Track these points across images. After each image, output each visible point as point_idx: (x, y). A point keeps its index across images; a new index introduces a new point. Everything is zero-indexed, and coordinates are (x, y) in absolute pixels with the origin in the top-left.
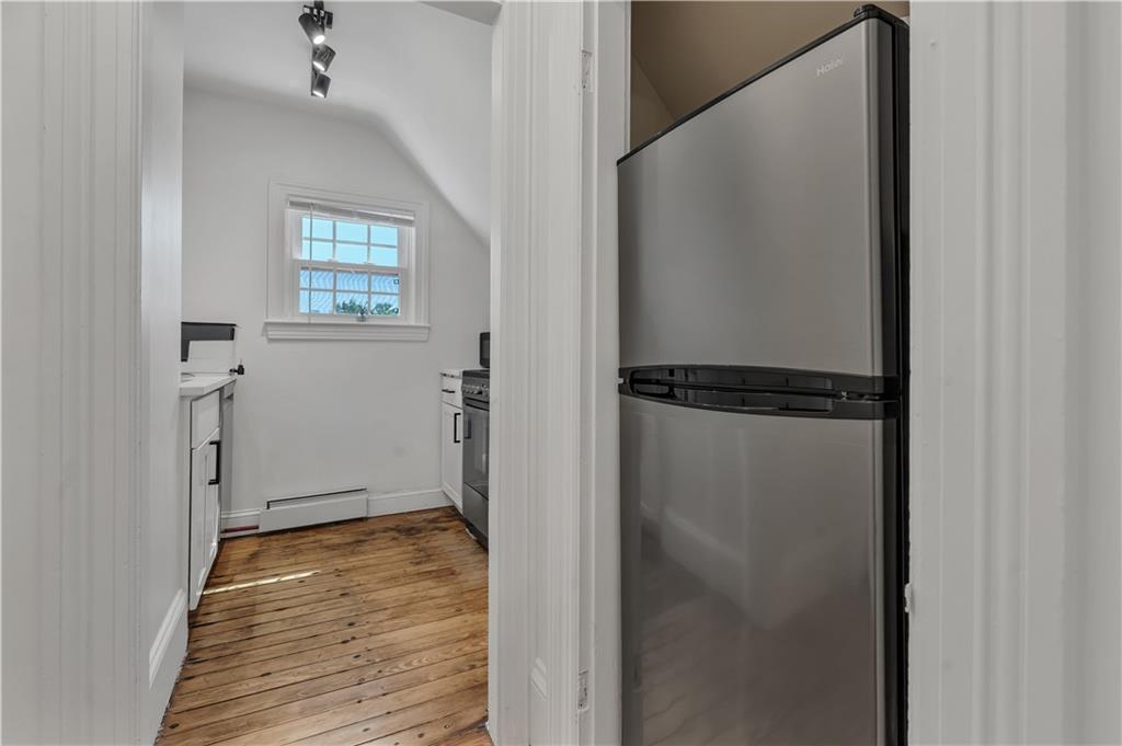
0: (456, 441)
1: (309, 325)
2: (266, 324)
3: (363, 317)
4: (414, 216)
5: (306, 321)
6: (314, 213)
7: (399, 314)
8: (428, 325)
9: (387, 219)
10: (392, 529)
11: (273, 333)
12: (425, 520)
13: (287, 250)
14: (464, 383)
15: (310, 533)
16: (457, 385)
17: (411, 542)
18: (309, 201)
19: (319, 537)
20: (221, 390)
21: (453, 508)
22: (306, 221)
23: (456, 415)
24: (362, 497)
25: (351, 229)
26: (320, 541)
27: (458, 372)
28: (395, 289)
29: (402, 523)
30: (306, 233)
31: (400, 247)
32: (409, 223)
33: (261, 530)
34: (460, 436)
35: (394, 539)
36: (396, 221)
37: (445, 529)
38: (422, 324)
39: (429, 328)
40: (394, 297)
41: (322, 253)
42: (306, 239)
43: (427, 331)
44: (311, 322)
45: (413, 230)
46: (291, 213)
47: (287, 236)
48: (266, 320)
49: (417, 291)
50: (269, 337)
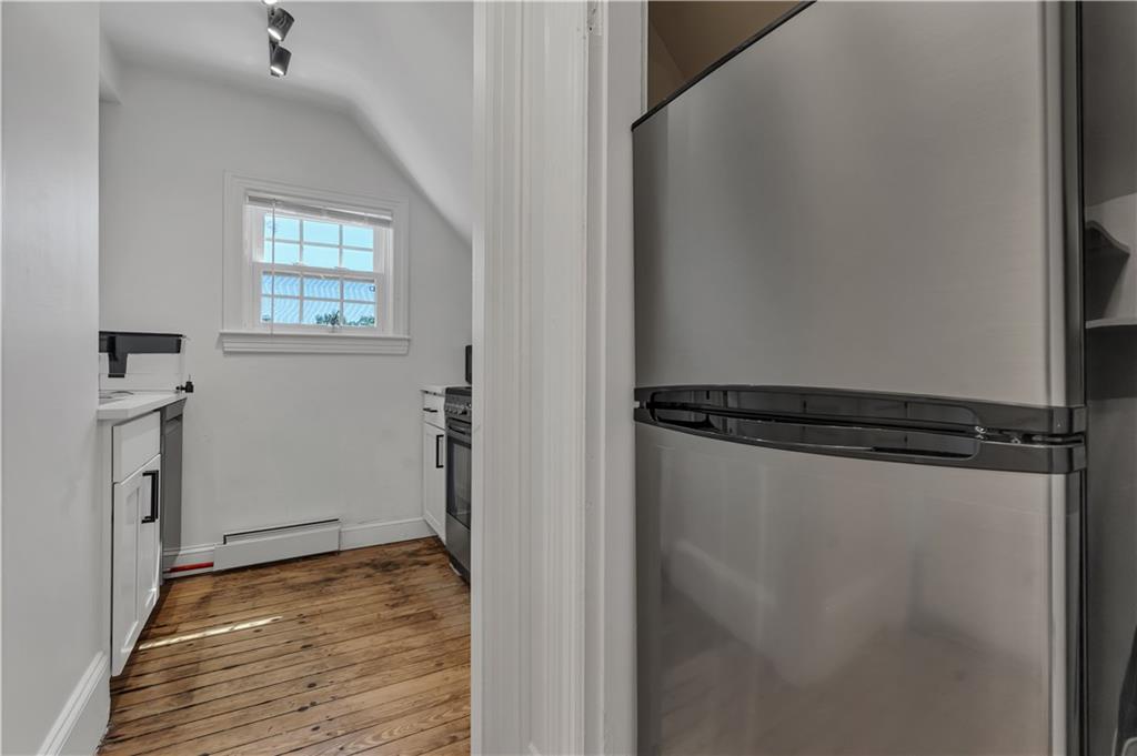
0: (438, 466)
1: (272, 336)
2: (222, 335)
3: (334, 328)
4: (392, 216)
5: (269, 332)
6: (277, 210)
7: (375, 325)
8: (406, 337)
9: (361, 219)
10: (367, 565)
11: (230, 345)
12: (404, 553)
13: (246, 252)
14: (446, 401)
15: (274, 570)
16: (440, 403)
17: (388, 579)
18: (272, 197)
19: (285, 574)
20: (162, 410)
21: (436, 538)
22: (268, 218)
23: (438, 436)
24: (334, 528)
25: (321, 228)
26: (285, 579)
27: (440, 389)
28: (371, 297)
29: (378, 557)
30: (268, 233)
31: (376, 250)
32: (386, 223)
33: (215, 569)
34: (443, 461)
35: (369, 576)
36: (372, 221)
37: (426, 564)
38: (401, 336)
39: (409, 340)
40: (371, 306)
41: (286, 255)
42: (268, 240)
43: (407, 343)
44: (275, 332)
45: (390, 231)
46: (251, 210)
47: (246, 236)
48: (221, 331)
49: (396, 299)
50: (225, 349)
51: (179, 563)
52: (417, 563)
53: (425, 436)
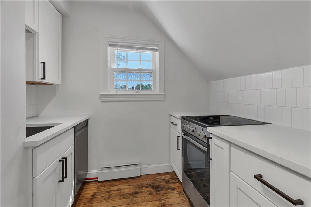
0: (178, 149)
1: (117, 95)
2: (101, 95)
3: (138, 91)
4: (158, 47)
5: (116, 93)
6: (118, 48)
7: (152, 89)
8: (164, 94)
9: (147, 49)
10: (150, 185)
11: (104, 99)
12: (164, 180)
13: (109, 64)
14: (182, 123)
15: (117, 183)
16: (179, 122)
17: (158, 197)
18: (116, 44)
19: (122, 186)
20: (75, 127)
21: (175, 173)
23: (178, 137)
24: (138, 167)
25: (133, 54)
27: (179, 115)
28: (151, 78)
29: (154, 181)
31: (153, 61)
32: (156, 50)
33: (99, 180)
34: (180, 147)
36: (151, 50)
37: (173, 189)
38: (162, 93)
39: (165, 95)
41: (122, 65)
43: (164, 96)
44: (118, 93)
45: (157, 53)
46: (110, 49)
47: (109, 59)
48: (101, 94)
49: (160, 79)
50: (102, 100)
51: (88, 177)
52: (169, 188)
53: (171, 133)
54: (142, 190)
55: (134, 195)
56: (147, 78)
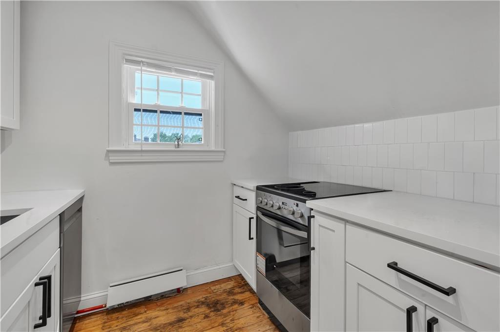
0: (250, 239)
1: (142, 151)
2: (108, 151)
3: (178, 144)
4: (214, 73)
5: (140, 149)
6: (143, 68)
7: (203, 142)
8: (224, 150)
9: (195, 74)
10: (203, 303)
11: (114, 158)
12: (225, 291)
13: (124, 96)
18: (140, 59)
19: (152, 313)
20: (61, 214)
22: (138, 75)
23: (250, 219)
25: (170, 80)
27: (253, 185)
28: (201, 124)
29: (209, 295)
30: (137, 84)
31: (204, 96)
32: (211, 77)
34: (254, 235)
36: (202, 75)
37: (242, 303)
38: (219, 149)
39: (224, 152)
40: (201, 130)
41: (150, 100)
42: (138, 88)
43: (223, 154)
44: (143, 149)
45: (213, 83)
46: (127, 67)
47: (124, 85)
48: (108, 149)
49: (217, 126)
50: (111, 161)
51: (80, 308)
52: (235, 302)
53: (234, 213)
54: (190, 314)
55: (177, 326)
56: (194, 123)
